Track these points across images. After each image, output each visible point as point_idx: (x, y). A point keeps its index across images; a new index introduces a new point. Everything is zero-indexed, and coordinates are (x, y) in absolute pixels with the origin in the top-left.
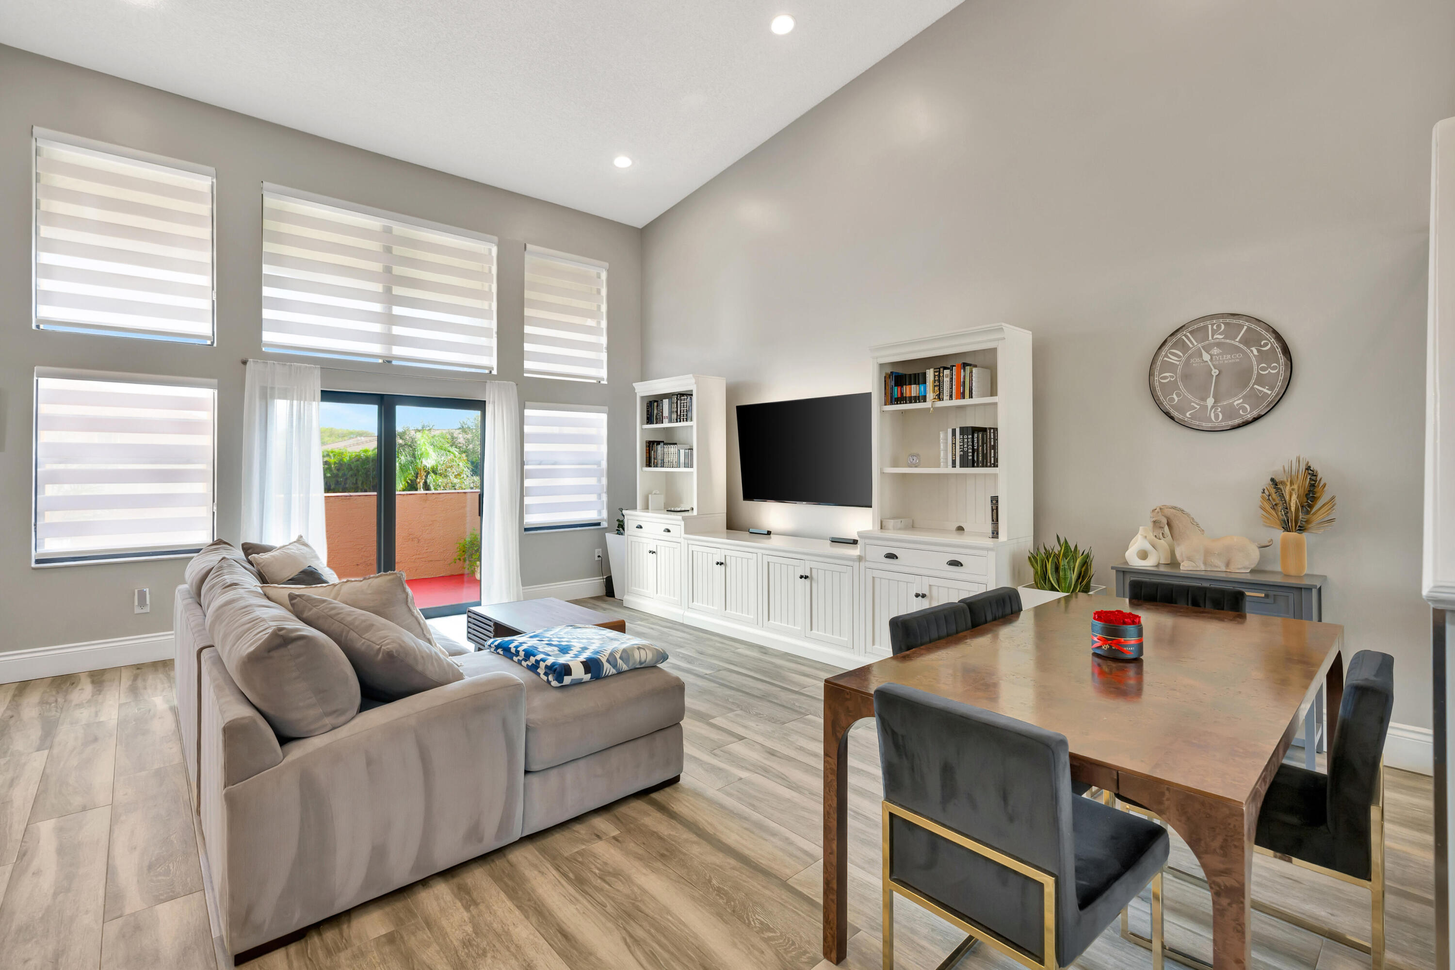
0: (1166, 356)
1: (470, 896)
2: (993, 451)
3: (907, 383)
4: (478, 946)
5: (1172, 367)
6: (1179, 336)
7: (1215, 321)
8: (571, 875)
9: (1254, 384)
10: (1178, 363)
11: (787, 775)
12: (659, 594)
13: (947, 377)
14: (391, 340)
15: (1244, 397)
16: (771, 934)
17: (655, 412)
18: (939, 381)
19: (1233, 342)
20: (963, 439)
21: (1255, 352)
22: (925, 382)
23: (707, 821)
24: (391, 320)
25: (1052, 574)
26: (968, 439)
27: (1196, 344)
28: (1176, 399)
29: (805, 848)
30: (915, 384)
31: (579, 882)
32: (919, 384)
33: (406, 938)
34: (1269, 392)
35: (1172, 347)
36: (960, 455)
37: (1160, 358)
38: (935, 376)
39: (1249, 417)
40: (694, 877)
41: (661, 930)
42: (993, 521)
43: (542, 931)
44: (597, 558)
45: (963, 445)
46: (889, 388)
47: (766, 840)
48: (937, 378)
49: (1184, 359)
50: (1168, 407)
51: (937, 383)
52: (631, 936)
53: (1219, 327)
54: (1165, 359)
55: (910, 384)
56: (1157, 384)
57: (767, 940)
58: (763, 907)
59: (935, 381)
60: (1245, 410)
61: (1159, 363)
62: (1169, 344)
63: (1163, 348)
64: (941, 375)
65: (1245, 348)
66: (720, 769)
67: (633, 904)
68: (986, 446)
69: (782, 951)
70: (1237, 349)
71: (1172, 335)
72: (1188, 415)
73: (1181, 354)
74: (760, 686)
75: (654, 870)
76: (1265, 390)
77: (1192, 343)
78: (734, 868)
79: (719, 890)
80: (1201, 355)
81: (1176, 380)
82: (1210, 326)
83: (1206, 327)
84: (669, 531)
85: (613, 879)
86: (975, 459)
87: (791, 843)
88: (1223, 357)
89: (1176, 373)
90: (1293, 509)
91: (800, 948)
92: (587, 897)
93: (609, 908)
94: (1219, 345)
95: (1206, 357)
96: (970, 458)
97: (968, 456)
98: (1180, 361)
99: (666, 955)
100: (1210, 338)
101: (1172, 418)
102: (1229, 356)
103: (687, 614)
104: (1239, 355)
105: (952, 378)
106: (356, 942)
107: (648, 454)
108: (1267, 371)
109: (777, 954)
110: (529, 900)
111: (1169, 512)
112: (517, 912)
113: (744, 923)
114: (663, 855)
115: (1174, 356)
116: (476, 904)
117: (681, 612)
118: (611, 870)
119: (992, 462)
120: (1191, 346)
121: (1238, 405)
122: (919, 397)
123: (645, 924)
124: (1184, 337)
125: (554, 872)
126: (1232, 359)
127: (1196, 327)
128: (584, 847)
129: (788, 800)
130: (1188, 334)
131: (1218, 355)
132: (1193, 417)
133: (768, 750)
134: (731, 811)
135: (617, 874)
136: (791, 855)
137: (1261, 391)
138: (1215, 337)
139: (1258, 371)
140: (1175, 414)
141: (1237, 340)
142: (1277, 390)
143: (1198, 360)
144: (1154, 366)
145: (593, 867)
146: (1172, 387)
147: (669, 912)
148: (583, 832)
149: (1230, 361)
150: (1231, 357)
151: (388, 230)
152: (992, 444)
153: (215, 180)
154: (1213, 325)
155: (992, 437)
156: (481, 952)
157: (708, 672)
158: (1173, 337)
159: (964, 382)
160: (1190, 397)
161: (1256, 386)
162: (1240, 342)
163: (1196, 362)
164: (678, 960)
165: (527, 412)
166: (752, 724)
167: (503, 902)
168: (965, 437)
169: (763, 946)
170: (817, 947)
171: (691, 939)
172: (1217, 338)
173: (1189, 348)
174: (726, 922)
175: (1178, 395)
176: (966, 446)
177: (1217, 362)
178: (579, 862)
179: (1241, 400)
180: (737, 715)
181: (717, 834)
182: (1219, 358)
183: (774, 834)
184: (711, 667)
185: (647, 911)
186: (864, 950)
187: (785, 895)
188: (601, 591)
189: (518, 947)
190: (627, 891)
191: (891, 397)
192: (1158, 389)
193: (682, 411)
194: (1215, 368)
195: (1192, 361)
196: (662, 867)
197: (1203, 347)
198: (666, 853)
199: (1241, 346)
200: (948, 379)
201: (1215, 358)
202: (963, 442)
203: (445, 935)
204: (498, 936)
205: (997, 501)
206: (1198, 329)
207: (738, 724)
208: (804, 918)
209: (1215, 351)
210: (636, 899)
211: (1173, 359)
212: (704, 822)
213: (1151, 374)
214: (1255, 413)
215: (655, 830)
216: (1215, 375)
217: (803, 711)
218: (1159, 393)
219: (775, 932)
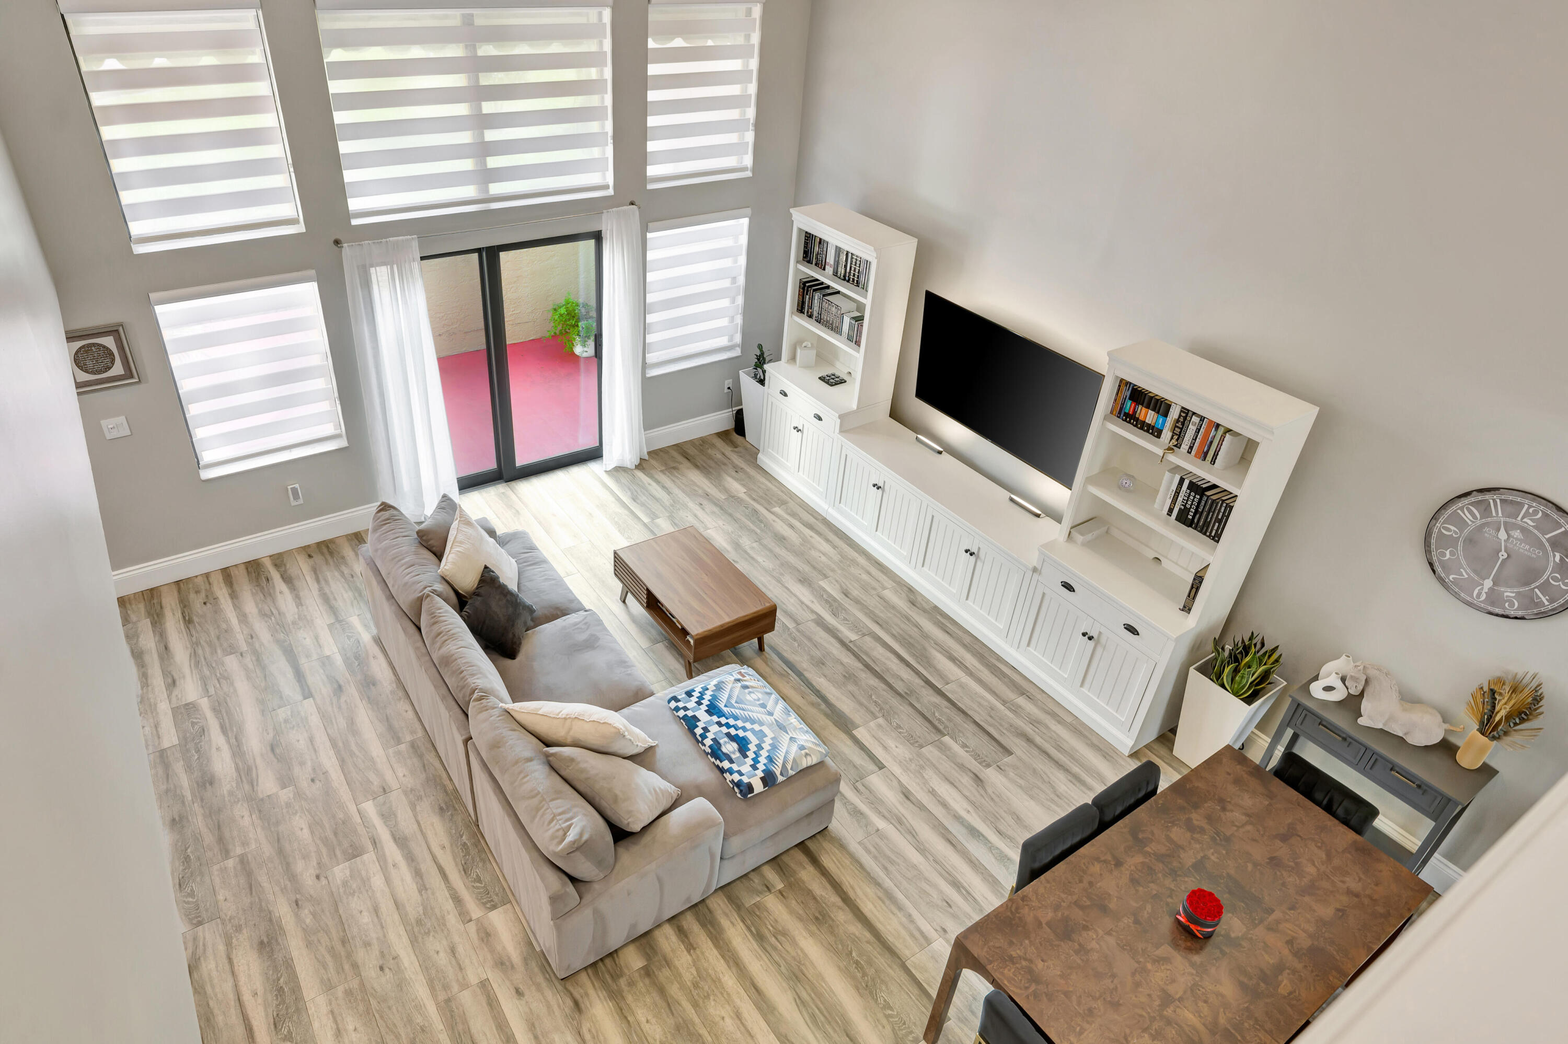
0: (1462, 509)
1: (689, 940)
2: (1217, 524)
3: (1145, 404)
4: (703, 989)
5: (1461, 524)
6: (1487, 496)
7: (1534, 504)
8: (753, 929)
9: (1536, 587)
10: (1470, 523)
11: (917, 831)
12: (801, 473)
13: (1194, 424)
14: (488, 176)
15: (1518, 593)
16: (890, 1012)
17: (816, 249)
18: (1183, 424)
19: (1540, 535)
20: (1190, 494)
21: (1557, 559)
22: (1166, 415)
23: (850, 884)
24: (484, 149)
25: (1227, 676)
26: (1194, 497)
27: (1500, 514)
28: (1448, 556)
29: (923, 928)
30: (1154, 410)
31: (760, 937)
32: (1158, 413)
33: (656, 973)
34: (1547, 603)
35: (1472, 504)
36: (1180, 509)
37: (1454, 507)
38: (1180, 416)
39: (1512, 613)
40: (840, 946)
41: (819, 995)
42: (1189, 596)
43: (741, 982)
44: (726, 390)
45: (1187, 501)
46: (1121, 396)
47: (894, 914)
48: (1182, 419)
49: (1479, 522)
50: (1435, 558)
51: (1179, 425)
52: (799, 997)
53: (1535, 512)
54: (1459, 511)
55: (1148, 407)
56: (1436, 530)
57: (888, 1017)
58: (887, 987)
59: (1178, 421)
60: (1512, 605)
61: (1449, 511)
62: (1472, 499)
63: (1462, 499)
64: (1188, 418)
65: (1549, 549)
66: (861, 814)
67: (799, 967)
68: (1212, 515)
69: (897, 1028)
70: (1541, 546)
71: (1481, 491)
72: (1451, 577)
73: (1478, 516)
74: (905, 674)
75: (812, 934)
76: (1544, 599)
77: (1498, 513)
78: (868, 942)
79: (857, 963)
80: (1498, 530)
81: (1459, 538)
82: (1526, 506)
83: (1521, 505)
84: (820, 419)
85: (783, 938)
86: (1196, 520)
87: (912, 921)
88: (1520, 544)
89: (1461, 531)
90: (1497, 719)
91: (909, 1027)
92: (767, 954)
93: (783, 968)
94: (1524, 530)
95: (1503, 535)
96: (1190, 517)
97: (1188, 514)
98: (1473, 522)
99: (822, 1019)
100: (1519, 518)
101: (1434, 571)
102: (1527, 547)
103: (830, 510)
104: (1539, 553)
105: (1199, 430)
106: (626, 971)
107: (801, 298)
108: (1557, 584)
109: (893, 1030)
110: (728, 951)
111: (1372, 672)
112: (722, 961)
113: (873, 998)
114: (817, 918)
115: (1468, 513)
116: (694, 949)
117: (825, 506)
118: (780, 929)
119: (1213, 534)
120: (1494, 514)
121: (1507, 596)
122: (1154, 427)
123: (807, 987)
124: (1491, 501)
125: (741, 924)
126: (1529, 551)
127: (1511, 498)
128: (758, 899)
129: (915, 867)
130: (1498, 501)
131: (1517, 539)
132: (1455, 582)
133: (904, 791)
134: (869, 874)
135: (785, 933)
136: (912, 935)
137: (1538, 597)
138: (1525, 520)
139: (1548, 577)
140: (1439, 569)
141: (1547, 536)
142: (1556, 605)
143: (1493, 532)
144: (1443, 511)
145: (768, 923)
146: (1451, 542)
147: (823, 979)
148: (756, 881)
149: (1526, 553)
150: (1529, 549)
151: (468, 21)
152: (1220, 517)
153: (260, 13)
154: (1530, 507)
155: (1222, 510)
156: (706, 994)
157: (853, 637)
158: (1480, 494)
159: (1211, 443)
160: (1463, 562)
161: (1536, 590)
162: (1548, 540)
163: (1488, 532)
164: (829, 1023)
165: (649, 235)
166: (891, 743)
167: (711, 949)
168: (1193, 494)
169: (884, 1021)
170: (920, 1031)
171: (838, 1007)
172: (1526, 523)
173: (1490, 515)
174: (861, 995)
175: (1452, 553)
176: (1189, 503)
177: (1511, 546)
178: (757, 916)
179: (1514, 595)
180: (880, 726)
181: (858, 900)
182: (1516, 543)
183: (900, 908)
184: (855, 626)
185: (810, 977)
186: (950, 1037)
187: (904, 977)
188: (729, 425)
189: (728, 994)
190: (793, 953)
191: (1121, 409)
192: (1434, 536)
193: (853, 269)
194: (1506, 551)
195: (1486, 529)
196: (817, 931)
197: (1506, 523)
198: (819, 916)
199: (1547, 544)
200: (1194, 428)
201: (1513, 541)
202: (1188, 498)
203: (680, 975)
204: (714, 981)
205: (1201, 583)
206: (1512, 502)
207: (879, 741)
208: (913, 1001)
209: (1517, 534)
210: (800, 962)
211: (1467, 517)
212: (847, 884)
213: (1435, 517)
214: (1520, 613)
215: (810, 888)
216: (1501, 558)
217: (941, 727)
218: (1433, 541)
219: (893, 1011)
